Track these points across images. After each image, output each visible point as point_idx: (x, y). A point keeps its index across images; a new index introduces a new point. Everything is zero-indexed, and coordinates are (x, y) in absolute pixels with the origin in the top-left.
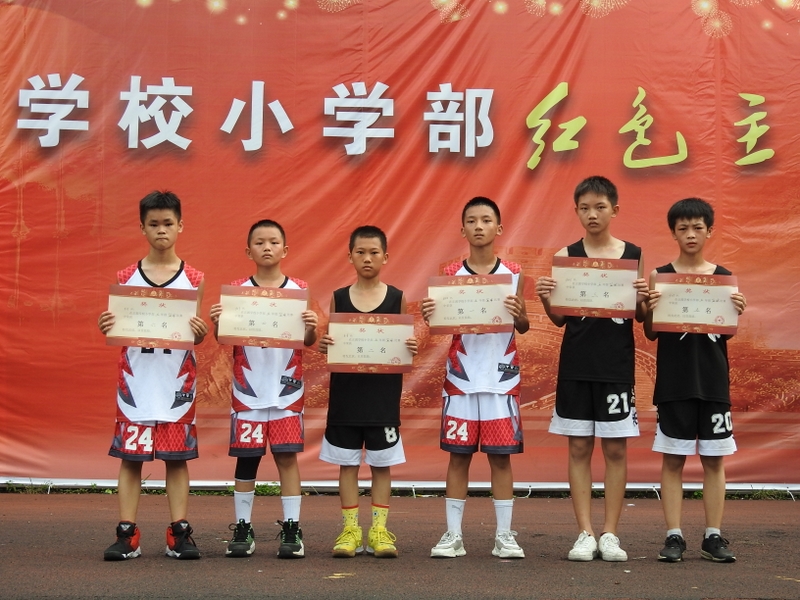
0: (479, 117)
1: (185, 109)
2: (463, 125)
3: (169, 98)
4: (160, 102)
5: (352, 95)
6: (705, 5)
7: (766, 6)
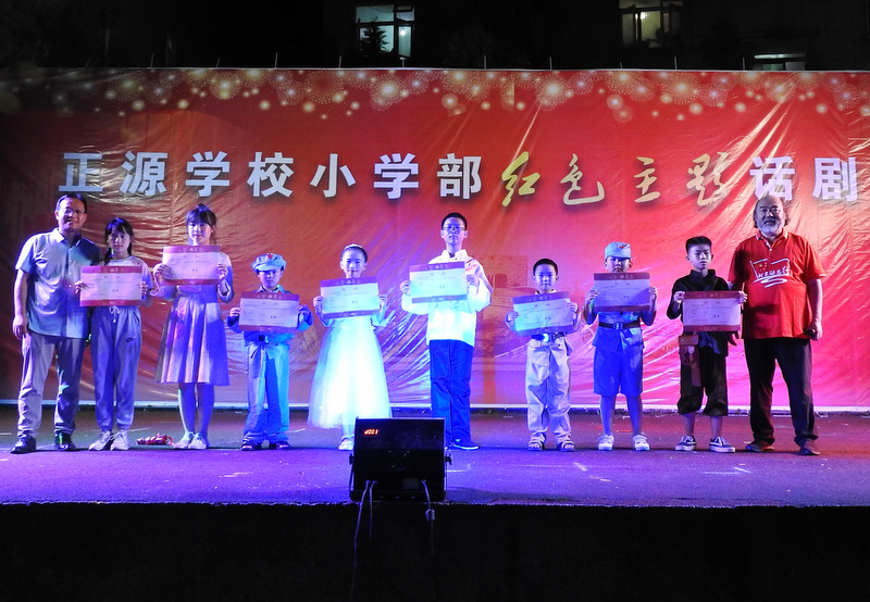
0: (472, 174)
1: (288, 172)
2: (461, 179)
3: (278, 165)
4: (273, 168)
5: (392, 162)
6: (615, 102)
7: (654, 102)
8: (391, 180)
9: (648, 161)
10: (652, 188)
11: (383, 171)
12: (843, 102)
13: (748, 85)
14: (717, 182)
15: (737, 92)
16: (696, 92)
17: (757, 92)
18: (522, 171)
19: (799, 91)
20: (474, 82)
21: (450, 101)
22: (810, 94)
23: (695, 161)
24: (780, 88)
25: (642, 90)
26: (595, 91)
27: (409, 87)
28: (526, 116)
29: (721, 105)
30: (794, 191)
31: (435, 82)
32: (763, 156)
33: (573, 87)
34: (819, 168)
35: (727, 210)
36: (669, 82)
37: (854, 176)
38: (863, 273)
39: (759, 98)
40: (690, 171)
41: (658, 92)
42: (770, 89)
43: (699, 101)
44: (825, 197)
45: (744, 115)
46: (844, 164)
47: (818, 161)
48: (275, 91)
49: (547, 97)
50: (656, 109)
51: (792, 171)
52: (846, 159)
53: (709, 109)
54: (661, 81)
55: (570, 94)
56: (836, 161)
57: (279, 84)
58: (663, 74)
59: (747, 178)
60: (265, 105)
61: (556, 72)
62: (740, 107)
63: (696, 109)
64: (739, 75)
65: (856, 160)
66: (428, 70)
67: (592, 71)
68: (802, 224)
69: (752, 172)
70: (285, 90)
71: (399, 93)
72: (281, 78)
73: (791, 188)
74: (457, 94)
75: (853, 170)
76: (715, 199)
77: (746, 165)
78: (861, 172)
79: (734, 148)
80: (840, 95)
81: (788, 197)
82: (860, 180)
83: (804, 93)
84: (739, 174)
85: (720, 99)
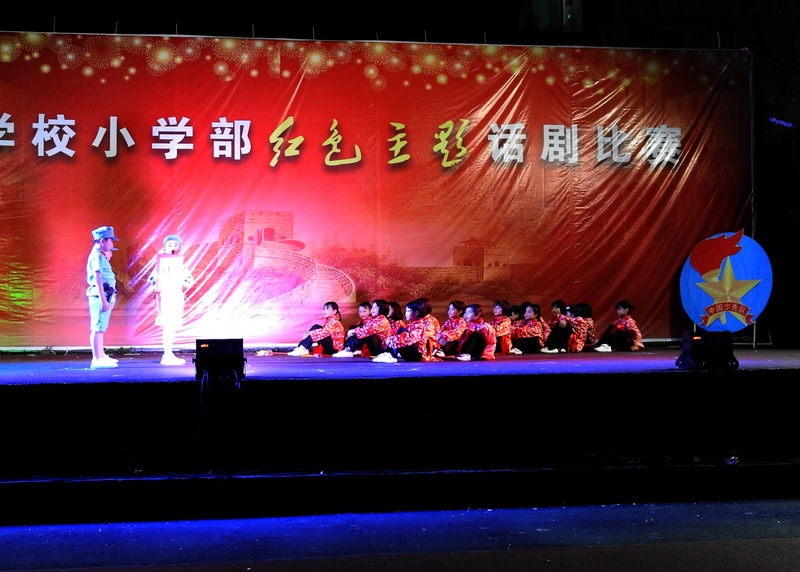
0: (243, 137)
1: (71, 133)
2: (233, 141)
3: (61, 126)
4: (56, 129)
5: (168, 125)
6: (371, 72)
7: (406, 72)
8: (168, 141)
9: (399, 126)
10: (403, 151)
11: (160, 133)
12: (569, 75)
13: (488, 58)
14: (459, 146)
15: (478, 64)
16: (442, 63)
17: (495, 65)
18: (288, 134)
19: (532, 63)
20: (244, 50)
21: (221, 68)
22: (541, 67)
23: (441, 127)
24: (515, 61)
25: (395, 61)
26: (353, 61)
27: (182, 54)
28: (292, 83)
29: (464, 76)
30: (525, 154)
31: (207, 49)
32: (500, 123)
33: (334, 57)
34: (547, 134)
35: (467, 171)
36: (420, 54)
37: (576, 142)
38: (581, 226)
39: (497, 70)
40: (436, 136)
41: (409, 63)
42: (507, 62)
43: (445, 72)
44: (551, 160)
45: (483, 86)
46: (568, 130)
47: (546, 127)
48: (56, 55)
49: (310, 66)
50: (407, 79)
51: (524, 137)
52: (568, 125)
53: (453, 79)
54: (412, 52)
55: (330, 63)
56: (561, 127)
57: (58, 48)
58: (414, 46)
59: (486, 142)
60: (46, 69)
61: (318, 42)
62: (481, 78)
64: (481, 49)
65: (578, 127)
66: (200, 38)
67: (351, 42)
68: (531, 184)
69: (490, 137)
70: (65, 55)
71: (173, 59)
72: (60, 43)
73: (522, 151)
74: (227, 62)
75: (575, 136)
76: (457, 161)
77: (484, 131)
78: (582, 138)
79: (474, 116)
80: (566, 68)
81: (520, 159)
82: (581, 145)
83: (536, 66)
84: (478, 139)
85: (463, 70)
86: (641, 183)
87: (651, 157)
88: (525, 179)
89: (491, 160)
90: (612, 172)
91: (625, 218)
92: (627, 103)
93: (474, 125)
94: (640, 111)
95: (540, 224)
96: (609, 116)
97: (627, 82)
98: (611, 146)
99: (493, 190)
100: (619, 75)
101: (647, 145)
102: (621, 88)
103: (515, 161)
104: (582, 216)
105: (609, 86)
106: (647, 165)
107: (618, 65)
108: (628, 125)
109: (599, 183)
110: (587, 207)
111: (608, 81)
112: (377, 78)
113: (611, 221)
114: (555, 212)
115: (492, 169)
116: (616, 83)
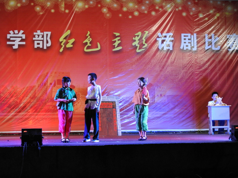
0: (47, 39)
2: (43, 41)
5: (14, 34)
6: (105, 10)
7: (120, 11)
8: (14, 41)
9: (117, 34)
10: (119, 45)
11: (11, 37)
12: (192, 12)
13: (156, 4)
14: (144, 43)
15: (152, 7)
16: (136, 7)
17: (160, 7)
18: (67, 38)
19: (176, 7)
21: (38, 9)
22: (180, 8)
23: (135, 34)
24: (169, 6)
25: (115, 5)
26: (97, 5)
27: (21, 2)
28: (69, 15)
29: (146, 12)
30: (173, 46)
31: (32, 1)
32: (162, 33)
33: (88, 4)
34: (183, 38)
35: (147, 54)
37: (196, 41)
38: (198, 78)
39: (160, 9)
40: (134, 39)
41: (122, 6)
42: (165, 6)
43: (137, 10)
44: (185, 49)
45: (154, 16)
46: (192, 36)
47: (183, 35)
49: (78, 8)
50: (120, 13)
51: (173, 39)
52: (192, 34)
53: (141, 13)
55: (87, 6)
56: (189, 35)
59: (156, 41)
62: (153, 13)
63: (136, 14)
64: (153, 0)
65: (197, 34)
68: (176, 60)
69: (158, 39)
71: (17, 5)
73: (172, 45)
74: (41, 6)
75: (195, 38)
76: (143, 50)
77: (155, 36)
78: (198, 39)
79: (151, 29)
80: (191, 9)
81: (171, 49)
82: (198, 42)
83: (178, 7)
84: (152, 40)
85: (145, 10)
86: (225, 59)
87: (229, 48)
88: (173, 58)
89: (158, 49)
90: (212, 54)
91: (218, 75)
92: (218, 24)
93: (151, 33)
94: (224, 27)
95: (180, 77)
96: (210, 29)
97: (218, 15)
98: (211, 43)
99: (159, 63)
100: (214, 12)
101: (227, 42)
102: (216, 18)
103: (169, 50)
104: (198, 74)
105: (210, 16)
106: (227, 51)
107: (214, 7)
108: (219, 34)
109: (206, 59)
110: (201, 70)
111: (210, 14)
112: (107, 13)
113: (212, 76)
114: (186, 72)
115: (158, 53)
116: (213, 15)
